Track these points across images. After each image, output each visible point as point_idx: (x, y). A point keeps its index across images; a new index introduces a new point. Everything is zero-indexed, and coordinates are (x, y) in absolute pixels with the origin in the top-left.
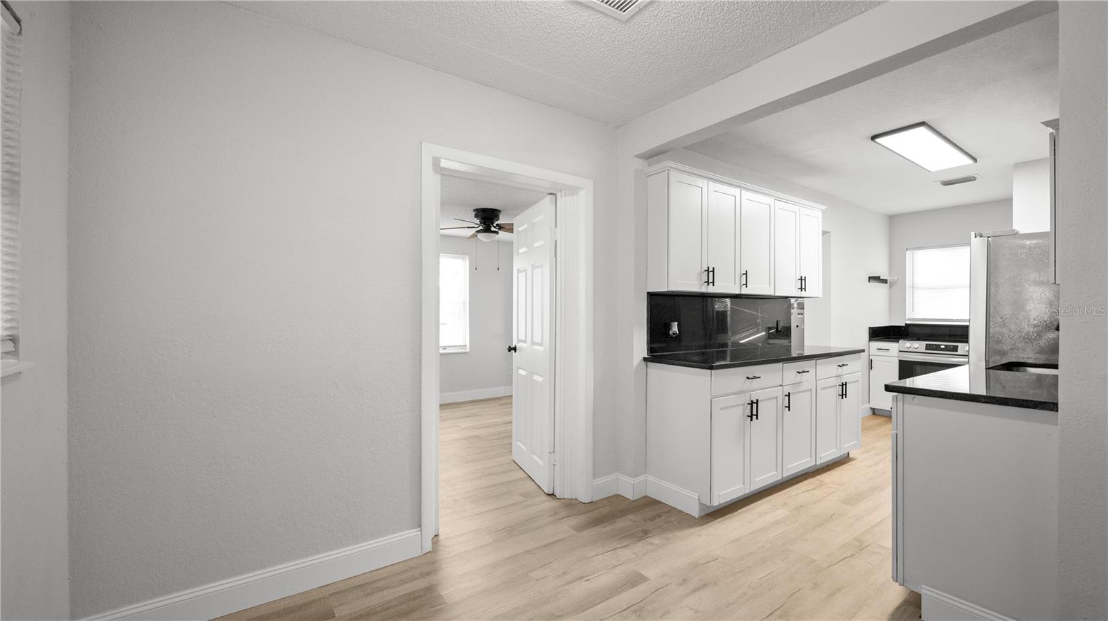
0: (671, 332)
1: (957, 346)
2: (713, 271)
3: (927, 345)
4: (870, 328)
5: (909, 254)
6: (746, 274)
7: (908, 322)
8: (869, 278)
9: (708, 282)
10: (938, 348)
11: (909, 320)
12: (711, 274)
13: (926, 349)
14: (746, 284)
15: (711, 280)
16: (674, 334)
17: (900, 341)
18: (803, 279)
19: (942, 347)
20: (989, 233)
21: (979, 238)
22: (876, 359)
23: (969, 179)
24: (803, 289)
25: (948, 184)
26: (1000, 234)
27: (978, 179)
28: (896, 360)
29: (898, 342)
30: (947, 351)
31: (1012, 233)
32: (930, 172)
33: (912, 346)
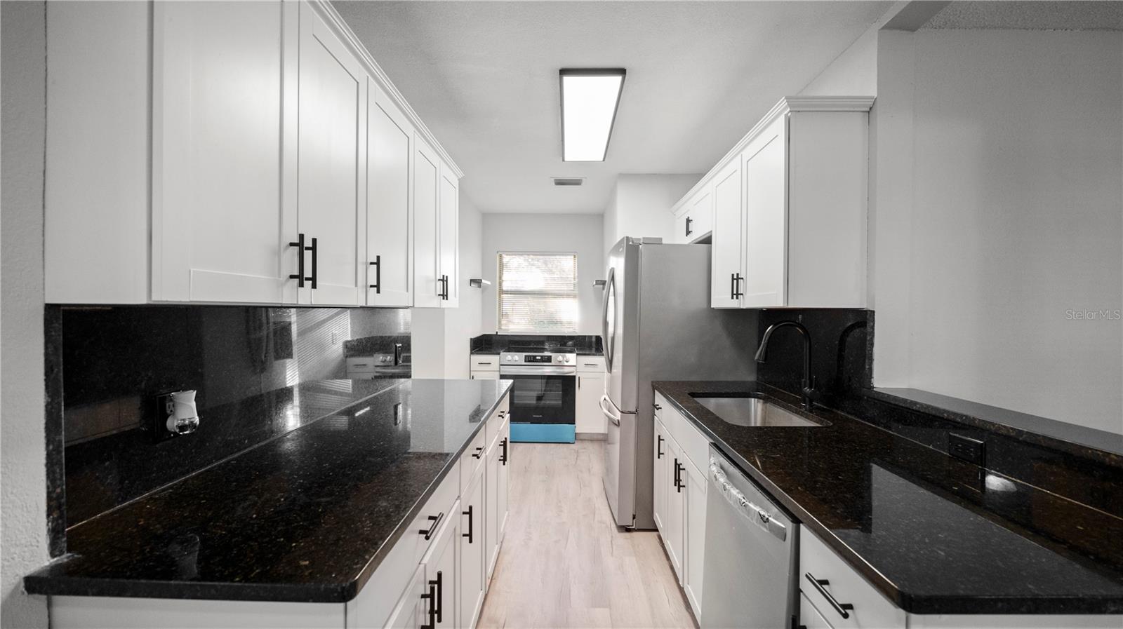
0: (172, 424)
1: (551, 356)
2: (314, 249)
3: (526, 356)
4: (471, 339)
6: (378, 264)
8: (471, 280)
9: (300, 278)
10: (535, 359)
12: (308, 255)
13: (525, 361)
14: (378, 286)
15: (308, 273)
16: (182, 428)
17: (502, 353)
18: (444, 280)
19: (537, 358)
20: (639, 239)
21: (631, 243)
22: (479, 376)
23: (577, 182)
24: (445, 295)
25: (560, 183)
26: (649, 242)
27: (583, 184)
28: (497, 375)
29: (499, 354)
30: (543, 362)
31: (658, 242)
32: (563, 160)
33: (512, 358)
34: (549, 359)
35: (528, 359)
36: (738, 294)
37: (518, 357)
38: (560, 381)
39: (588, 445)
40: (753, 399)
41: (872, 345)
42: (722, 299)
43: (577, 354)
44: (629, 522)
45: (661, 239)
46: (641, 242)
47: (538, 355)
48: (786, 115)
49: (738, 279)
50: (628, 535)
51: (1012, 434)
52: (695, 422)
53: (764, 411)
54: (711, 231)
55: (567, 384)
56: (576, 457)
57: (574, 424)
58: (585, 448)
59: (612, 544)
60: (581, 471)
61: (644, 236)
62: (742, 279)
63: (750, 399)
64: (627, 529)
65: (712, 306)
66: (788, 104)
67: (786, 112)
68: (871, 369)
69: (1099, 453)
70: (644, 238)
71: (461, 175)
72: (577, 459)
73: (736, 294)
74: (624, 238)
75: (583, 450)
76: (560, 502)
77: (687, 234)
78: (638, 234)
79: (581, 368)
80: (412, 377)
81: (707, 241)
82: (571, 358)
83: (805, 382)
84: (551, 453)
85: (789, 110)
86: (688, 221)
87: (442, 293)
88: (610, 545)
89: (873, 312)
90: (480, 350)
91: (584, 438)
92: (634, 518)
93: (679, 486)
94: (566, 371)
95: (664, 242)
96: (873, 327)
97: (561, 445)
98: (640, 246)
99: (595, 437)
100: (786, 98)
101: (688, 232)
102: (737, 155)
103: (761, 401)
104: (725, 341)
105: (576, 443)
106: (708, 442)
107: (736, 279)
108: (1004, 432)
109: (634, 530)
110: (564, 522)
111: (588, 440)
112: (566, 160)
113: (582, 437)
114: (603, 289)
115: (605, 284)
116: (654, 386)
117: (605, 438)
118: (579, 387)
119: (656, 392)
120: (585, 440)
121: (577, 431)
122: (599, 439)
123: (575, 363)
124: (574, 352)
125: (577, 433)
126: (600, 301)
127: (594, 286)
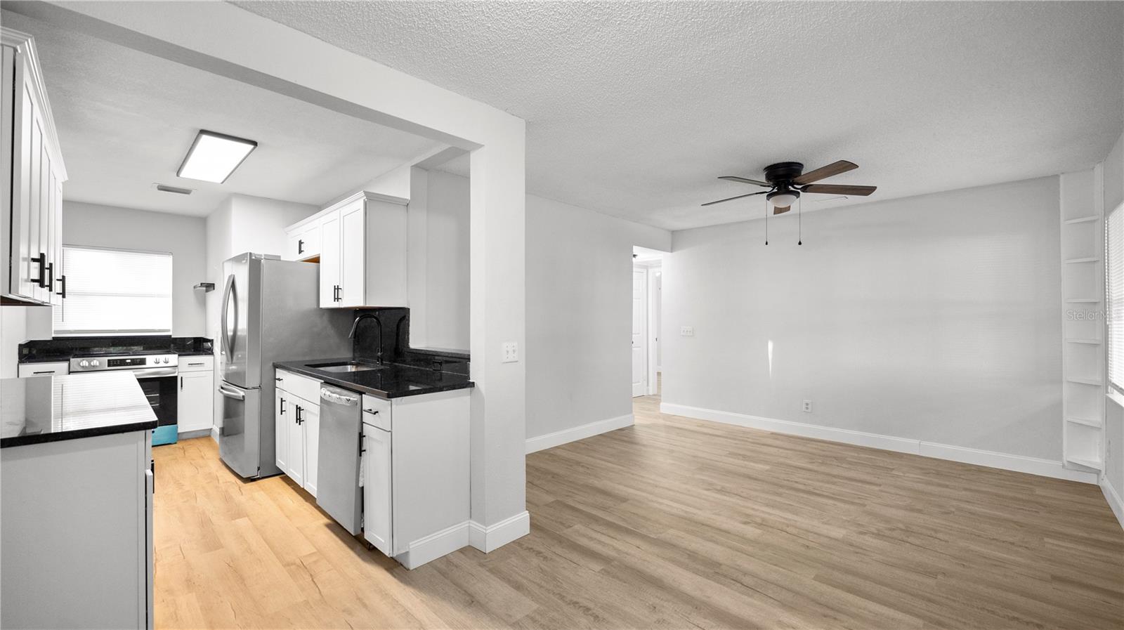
1: (144, 359)
3: (109, 360)
7: (54, 335)
10: (122, 363)
11: (56, 332)
13: (109, 366)
17: (68, 360)
19: (128, 361)
20: (261, 255)
21: (254, 258)
23: (185, 191)
25: (162, 188)
26: (269, 258)
27: (192, 193)
29: (66, 360)
30: (133, 365)
31: (278, 258)
32: (178, 176)
33: (90, 364)
34: (143, 362)
35: (111, 363)
36: (338, 299)
37: (97, 362)
38: (158, 383)
39: (194, 444)
41: (409, 326)
42: (327, 302)
43: (179, 355)
44: (253, 472)
45: (280, 257)
46: (263, 257)
47: (128, 358)
48: (364, 200)
49: (338, 289)
50: (254, 483)
52: (311, 375)
54: (319, 254)
55: (168, 385)
56: (182, 452)
57: (176, 423)
58: (190, 444)
60: (193, 459)
61: (266, 253)
62: (341, 288)
64: (253, 480)
65: (321, 307)
66: (365, 194)
68: (408, 338)
70: (265, 255)
71: (66, 177)
72: (184, 453)
73: (337, 299)
74: (247, 253)
75: (189, 446)
77: (300, 253)
78: (260, 250)
79: (183, 367)
81: (316, 260)
82: (173, 359)
85: (365, 197)
86: (301, 243)
89: (409, 309)
91: (189, 437)
92: (259, 470)
93: (300, 421)
94: (166, 372)
95: (282, 259)
96: (409, 317)
97: (159, 447)
98: (262, 261)
99: (201, 434)
100: (363, 191)
101: (300, 251)
104: (331, 331)
105: (178, 443)
106: (319, 383)
107: (337, 289)
109: (259, 479)
111: (193, 439)
112: (181, 176)
113: (184, 437)
114: (207, 291)
115: (210, 287)
116: (276, 366)
117: (208, 433)
118: (182, 386)
119: (277, 369)
120: (189, 439)
121: (179, 431)
122: (205, 435)
123: (176, 364)
124: (174, 354)
125: (179, 434)
126: (203, 303)
127: (195, 287)
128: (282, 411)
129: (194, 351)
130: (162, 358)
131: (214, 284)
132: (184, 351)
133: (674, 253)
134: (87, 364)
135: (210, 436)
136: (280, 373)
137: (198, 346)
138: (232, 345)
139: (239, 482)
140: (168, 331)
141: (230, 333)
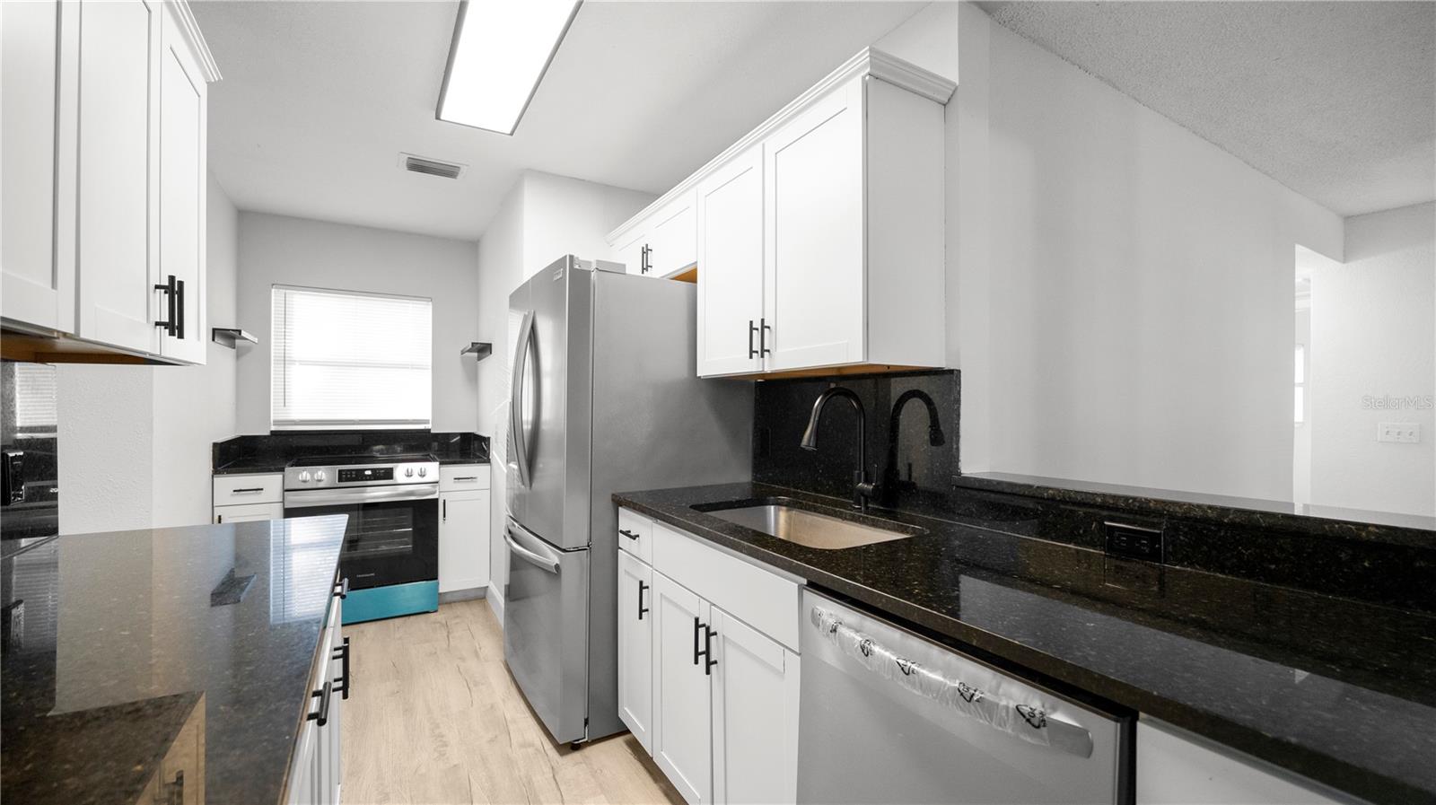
1: (392, 469)
3: (340, 471)
4: (215, 445)
5: (276, 296)
7: (273, 428)
8: (214, 330)
10: (359, 475)
11: (277, 423)
13: (340, 480)
17: (286, 469)
18: (174, 290)
19: (365, 473)
20: (590, 263)
21: (577, 267)
22: (232, 516)
23: (449, 172)
24: (175, 326)
25: (417, 166)
26: (606, 269)
27: (460, 176)
28: (278, 509)
29: (282, 470)
30: (375, 479)
31: (619, 270)
32: (438, 118)
33: (312, 476)
34: (388, 474)
35: (343, 476)
36: (762, 351)
37: (323, 474)
38: (410, 510)
39: (461, 610)
40: (772, 507)
42: (724, 361)
43: (441, 463)
44: (577, 732)
45: (624, 266)
46: (594, 266)
47: (368, 468)
48: (864, 78)
49: (763, 328)
50: (577, 755)
51: (1210, 515)
53: (789, 522)
54: (696, 262)
55: (424, 513)
56: (445, 634)
57: (436, 578)
58: (458, 617)
59: (555, 780)
60: (462, 659)
61: (598, 259)
62: (769, 327)
63: (768, 507)
64: (575, 747)
65: (698, 375)
66: (871, 61)
67: (863, 74)
68: (957, 450)
69: (1350, 526)
70: (598, 262)
71: (216, 76)
72: (448, 636)
73: (759, 351)
74: (566, 257)
75: (457, 620)
76: (438, 726)
77: (643, 271)
79: (448, 484)
80: (61, 532)
81: (690, 277)
82: (432, 469)
83: (859, 475)
84: (397, 636)
85: (868, 70)
86: (646, 251)
87: (166, 319)
88: (554, 785)
89: (959, 371)
90: (234, 466)
91: (454, 599)
92: (586, 724)
93: (709, 664)
94: (421, 492)
95: (627, 272)
97: (412, 618)
98: (592, 274)
99: (472, 595)
100: (870, 50)
101: (645, 268)
102: (757, 141)
103: (784, 508)
105: (439, 610)
107: (759, 328)
108: (1199, 513)
109: (587, 744)
110: (455, 766)
111: (459, 602)
112: (442, 118)
113: (448, 598)
114: (479, 358)
115: (483, 349)
116: (619, 502)
117: (482, 593)
118: (444, 516)
119: (620, 508)
120: (455, 602)
121: (441, 590)
122: (478, 597)
123: (436, 479)
124: (434, 460)
125: (440, 594)
126: (473, 378)
127: (463, 353)
128: (641, 611)
129: (461, 457)
130: (416, 467)
131: (490, 345)
132: (448, 457)
133: (1356, 266)
134: (309, 477)
135: (484, 598)
136: (629, 520)
137: (469, 448)
138: (530, 451)
139: (548, 746)
140: (426, 422)
141: (527, 427)
